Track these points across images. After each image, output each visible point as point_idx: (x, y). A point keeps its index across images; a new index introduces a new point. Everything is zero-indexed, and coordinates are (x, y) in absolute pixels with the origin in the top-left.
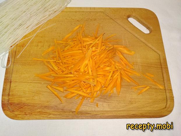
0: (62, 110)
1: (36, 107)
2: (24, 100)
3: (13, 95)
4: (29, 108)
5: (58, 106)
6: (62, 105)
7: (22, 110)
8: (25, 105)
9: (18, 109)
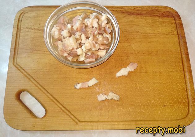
0: (123, 12)
1: (147, 14)
2: (160, 20)
3: (173, 24)
4: (154, 14)
5: (127, 15)
6: (124, 16)
7: (160, 12)
8: (159, 16)
9: (164, 13)
